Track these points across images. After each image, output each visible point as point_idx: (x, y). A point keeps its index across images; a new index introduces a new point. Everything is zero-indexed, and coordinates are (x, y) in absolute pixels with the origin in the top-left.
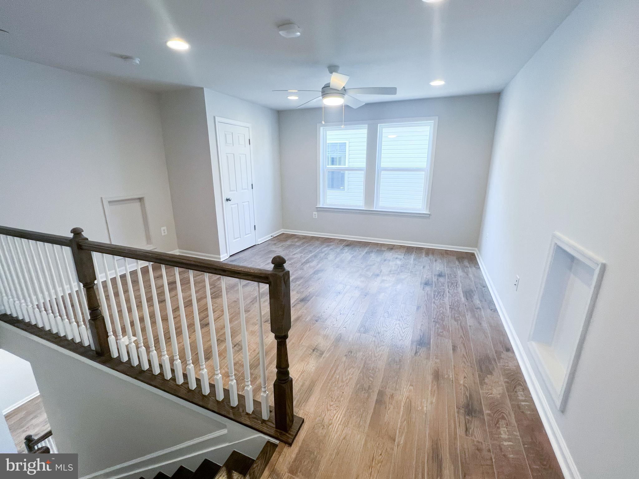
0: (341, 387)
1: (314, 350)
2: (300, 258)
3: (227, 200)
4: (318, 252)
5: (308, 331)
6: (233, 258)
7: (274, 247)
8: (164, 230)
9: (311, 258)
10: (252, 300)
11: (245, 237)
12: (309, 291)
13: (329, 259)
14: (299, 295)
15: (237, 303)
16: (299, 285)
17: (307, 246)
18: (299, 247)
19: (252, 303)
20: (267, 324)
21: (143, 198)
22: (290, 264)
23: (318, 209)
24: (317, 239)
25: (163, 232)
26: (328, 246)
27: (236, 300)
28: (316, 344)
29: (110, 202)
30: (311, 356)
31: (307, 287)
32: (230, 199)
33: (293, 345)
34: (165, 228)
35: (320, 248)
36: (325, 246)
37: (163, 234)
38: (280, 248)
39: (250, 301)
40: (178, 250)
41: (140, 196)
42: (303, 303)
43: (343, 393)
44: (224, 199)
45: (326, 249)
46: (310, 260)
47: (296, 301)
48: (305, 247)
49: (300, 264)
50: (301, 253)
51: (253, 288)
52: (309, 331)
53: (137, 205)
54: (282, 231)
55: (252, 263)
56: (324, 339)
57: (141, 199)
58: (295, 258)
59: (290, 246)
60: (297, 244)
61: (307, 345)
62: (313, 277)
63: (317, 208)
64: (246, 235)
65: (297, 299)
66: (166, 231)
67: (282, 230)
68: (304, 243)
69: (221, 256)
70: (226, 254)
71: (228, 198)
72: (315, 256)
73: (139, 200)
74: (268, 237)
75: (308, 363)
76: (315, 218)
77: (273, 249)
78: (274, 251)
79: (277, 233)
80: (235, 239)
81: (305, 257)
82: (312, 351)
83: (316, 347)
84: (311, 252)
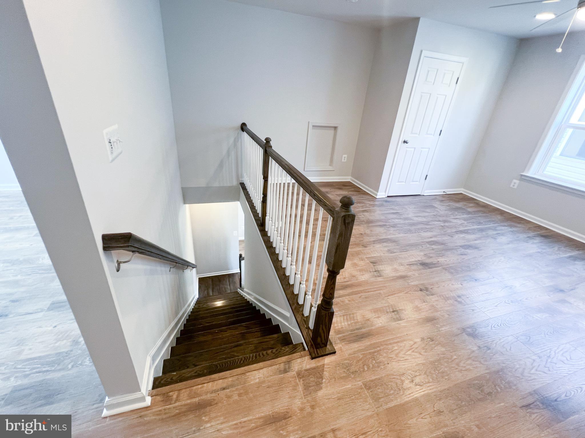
0: (391, 358)
1: (393, 312)
2: (459, 225)
3: (405, 142)
4: (490, 227)
5: (403, 293)
6: (389, 199)
7: (438, 203)
8: (345, 157)
9: (474, 229)
10: (377, 240)
11: (411, 183)
12: (439, 260)
13: (497, 240)
14: (424, 258)
15: (363, 236)
16: (433, 249)
17: (480, 216)
18: (469, 213)
19: (373, 242)
20: (372, 265)
21: (337, 127)
22: (441, 226)
23: (523, 177)
24: (502, 213)
25: (343, 158)
26: (511, 226)
27: (363, 233)
28: (401, 308)
29: (313, 126)
30: (387, 315)
31: (441, 255)
32: (408, 141)
33: (379, 295)
34: (346, 156)
35: (497, 225)
36: (506, 224)
37: (343, 160)
38: (445, 206)
39: (374, 240)
40: (350, 177)
41: (336, 125)
42: (421, 267)
43: (388, 364)
44: (402, 140)
45: (505, 229)
46: (469, 231)
47: (416, 261)
48: (476, 216)
49: (455, 231)
50: (465, 220)
51: (385, 231)
52: (406, 293)
53: (332, 132)
54: (460, 191)
55: (402, 210)
56: (413, 309)
57: (335, 128)
58: (453, 222)
59: (457, 209)
60: (469, 210)
61: (392, 303)
62: (457, 250)
63: (522, 175)
64: (413, 181)
65: (419, 261)
66: (346, 159)
67: (462, 189)
68: (479, 211)
69: (378, 194)
70: (384, 193)
71: (406, 140)
72: (482, 230)
73: (333, 129)
74: (439, 192)
75: (378, 317)
76: (514, 187)
77: (436, 205)
78: (435, 207)
79: (455, 191)
80: (399, 182)
81: (466, 226)
82: (392, 310)
83: (399, 311)
84: (480, 223)
